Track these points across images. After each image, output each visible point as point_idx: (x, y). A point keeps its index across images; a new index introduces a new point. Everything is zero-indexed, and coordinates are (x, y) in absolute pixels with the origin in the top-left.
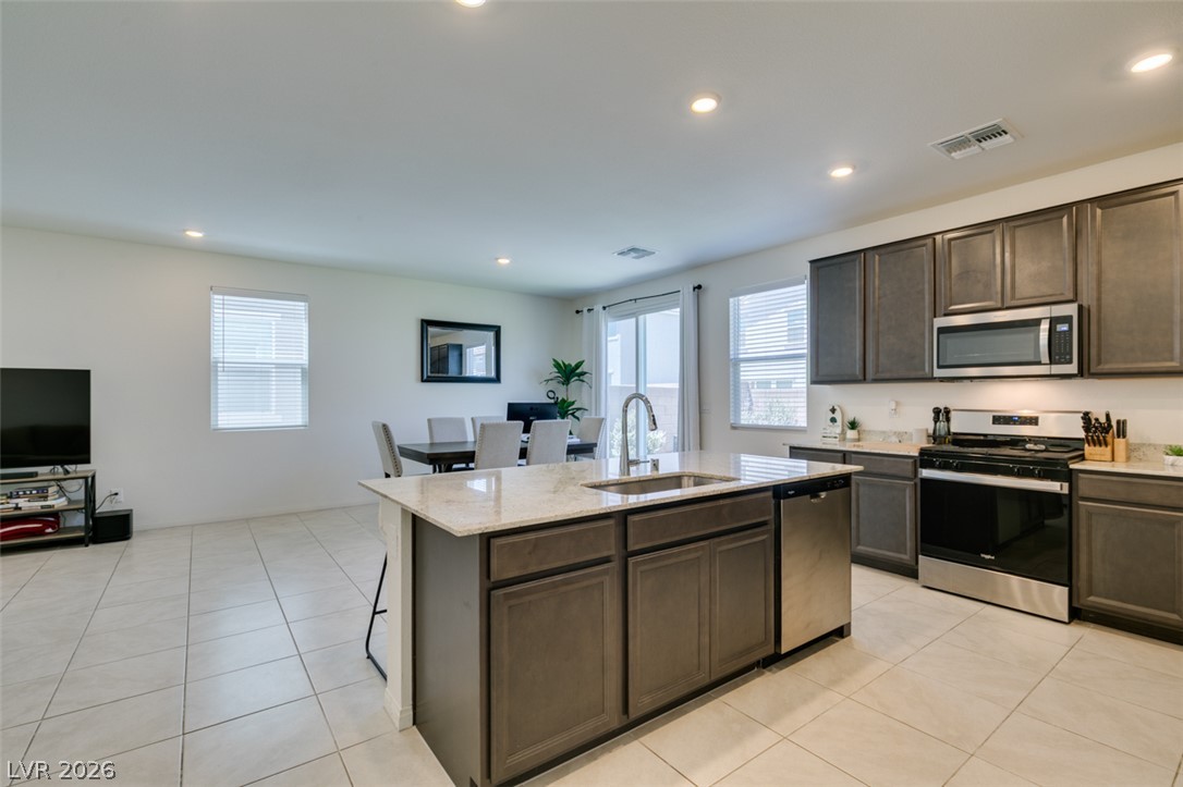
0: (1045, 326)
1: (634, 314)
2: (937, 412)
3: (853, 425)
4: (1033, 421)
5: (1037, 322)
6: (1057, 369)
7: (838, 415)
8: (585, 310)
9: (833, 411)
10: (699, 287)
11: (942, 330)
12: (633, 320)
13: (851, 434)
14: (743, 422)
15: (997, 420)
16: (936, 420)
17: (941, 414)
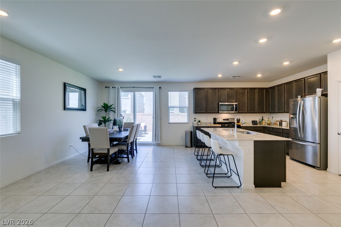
0: (234, 105)
1: (134, 92)
2: (214, 118)
3: (199, 122)
4: (228, 120)
5: (233, 105)
6: (236, 112)
7: (196, 120)
8: (111, 87)
9: (195, 119)
10: (160, 88)
11: (220, 105)
12: (133, 93)
13: (199, 123)
14: (170, 122)
15: (224, 120)
16: (214, 120)
17: (215, 119)
